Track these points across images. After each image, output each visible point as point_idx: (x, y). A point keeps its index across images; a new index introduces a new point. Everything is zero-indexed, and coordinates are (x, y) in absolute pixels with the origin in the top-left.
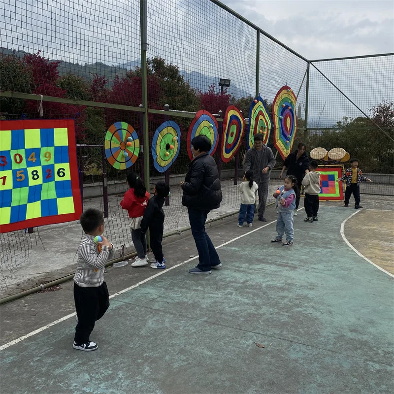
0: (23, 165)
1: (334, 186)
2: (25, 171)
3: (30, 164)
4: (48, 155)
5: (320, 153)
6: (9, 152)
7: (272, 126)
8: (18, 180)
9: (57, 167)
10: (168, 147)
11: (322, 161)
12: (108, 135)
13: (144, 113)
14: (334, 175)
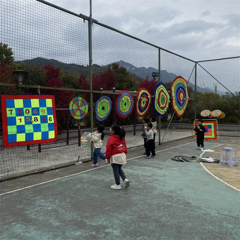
0: (30, 114)
1: (211, 132)
2: (31, 117)
3: (33, 114)
4: (43, 111)
5: (206, 113)
6: (23, 109)
7: (170, 98)
8: (27, 121)
9: (49, 116)
10: (103, 108)
11: (207, 118)
12: (71, 103)
13: (91, 92)
14: (211, 125)
